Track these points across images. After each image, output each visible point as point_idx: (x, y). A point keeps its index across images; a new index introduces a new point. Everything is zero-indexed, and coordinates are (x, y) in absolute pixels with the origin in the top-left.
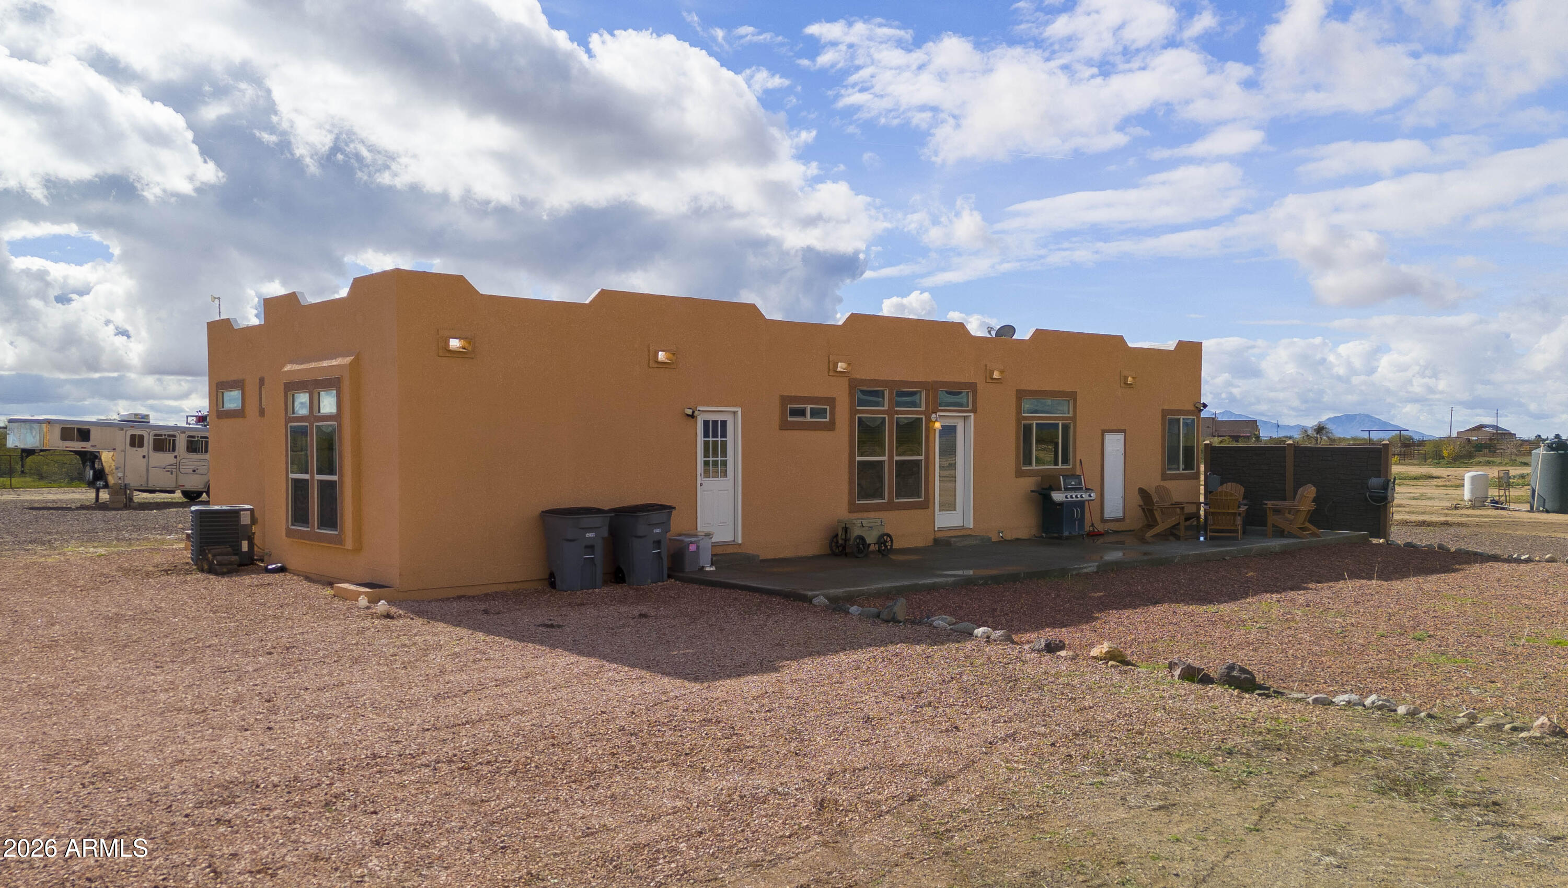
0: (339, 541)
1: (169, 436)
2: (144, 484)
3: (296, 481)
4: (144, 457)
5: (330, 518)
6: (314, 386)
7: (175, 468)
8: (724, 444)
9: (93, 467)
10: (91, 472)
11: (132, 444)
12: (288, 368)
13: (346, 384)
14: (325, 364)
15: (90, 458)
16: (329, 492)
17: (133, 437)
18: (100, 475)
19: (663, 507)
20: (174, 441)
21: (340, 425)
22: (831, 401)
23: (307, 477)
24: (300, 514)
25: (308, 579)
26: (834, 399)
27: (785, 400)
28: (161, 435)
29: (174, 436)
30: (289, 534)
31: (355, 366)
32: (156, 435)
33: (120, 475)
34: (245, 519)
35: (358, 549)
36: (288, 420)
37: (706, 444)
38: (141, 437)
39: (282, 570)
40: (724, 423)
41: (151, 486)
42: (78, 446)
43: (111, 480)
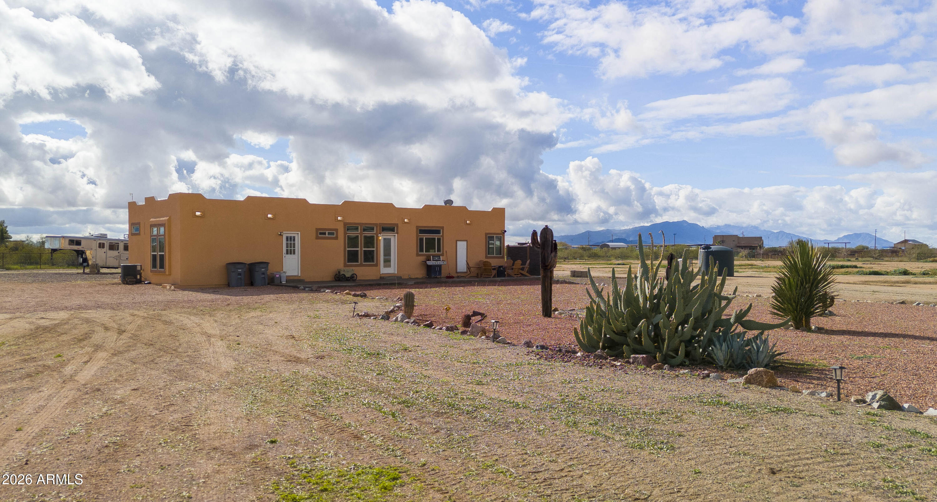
0: (165, 272)
1: (116, 243)
2: (104, 264)
3: (153, 255)
4: (105, 252)
5: (162, 266)
6: (158, 225)
7: (118, 258)
8: (294, 244)
9: (82, 257)
10: (81, 259)
11: (100, 247)
12: (152, 220)
13: (166, 225)
14: (161, 219)
15: (81, 253)
16: (162, 257)
17: (100, 244)
18: (85, 260)
19: (265, 263)
20: (118, 245)
21: (165, 238)
22: (337, 230)
23: (156, 253)
24: (154, 266)
25: (157, 285)
26: (337, 229)
27: (317, 230)
28: (112, 243)
29: (118, 243)
30: (151, 271)
31: (169, 220)
32: (110, 243)
33: (94, 260)
34: (139, 268)
35: (170, 275)
36: (151, 236)
37: (287, 244)
38: (104, 244)
39: (150, 283)
40: (294, 237)
41: (108, 265)
42: (76, 247)
43: (90, 263)
